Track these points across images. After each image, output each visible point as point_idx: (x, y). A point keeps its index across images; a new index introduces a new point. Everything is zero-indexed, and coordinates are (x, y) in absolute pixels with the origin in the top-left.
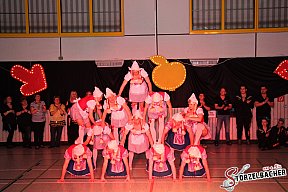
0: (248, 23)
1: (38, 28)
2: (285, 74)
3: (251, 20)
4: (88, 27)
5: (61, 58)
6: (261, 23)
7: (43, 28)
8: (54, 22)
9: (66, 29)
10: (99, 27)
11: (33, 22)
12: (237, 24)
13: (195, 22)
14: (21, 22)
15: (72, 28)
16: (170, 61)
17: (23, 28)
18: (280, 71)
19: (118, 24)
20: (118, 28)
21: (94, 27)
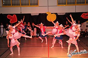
0: (74, 3)
1: (14, 4)
2: (83, 17)
3: (74, 2)
4: (29, 4)
5: (21, 13)
6: (77, 3)
7: (16, 4)
8: (19, 3)
9: (22, 5)
10: (32, 4)
11: (13, 3)
12: (70, 3)
13: (59, 2)
14: (10, 3)
15: (24, 4)
16: (52, 13)
17: (10, 4)
18: (82, 16)
19: (37, 3)
20: (37, 4)
21: (30, 4)
